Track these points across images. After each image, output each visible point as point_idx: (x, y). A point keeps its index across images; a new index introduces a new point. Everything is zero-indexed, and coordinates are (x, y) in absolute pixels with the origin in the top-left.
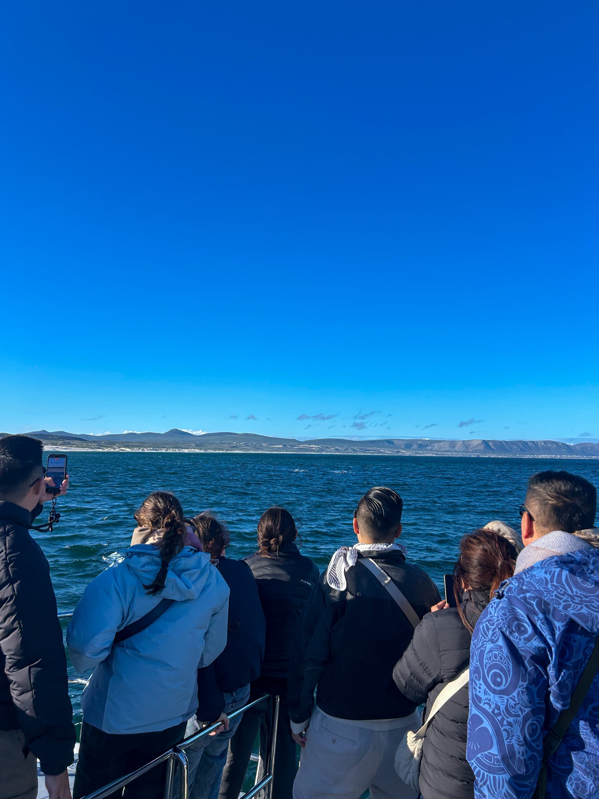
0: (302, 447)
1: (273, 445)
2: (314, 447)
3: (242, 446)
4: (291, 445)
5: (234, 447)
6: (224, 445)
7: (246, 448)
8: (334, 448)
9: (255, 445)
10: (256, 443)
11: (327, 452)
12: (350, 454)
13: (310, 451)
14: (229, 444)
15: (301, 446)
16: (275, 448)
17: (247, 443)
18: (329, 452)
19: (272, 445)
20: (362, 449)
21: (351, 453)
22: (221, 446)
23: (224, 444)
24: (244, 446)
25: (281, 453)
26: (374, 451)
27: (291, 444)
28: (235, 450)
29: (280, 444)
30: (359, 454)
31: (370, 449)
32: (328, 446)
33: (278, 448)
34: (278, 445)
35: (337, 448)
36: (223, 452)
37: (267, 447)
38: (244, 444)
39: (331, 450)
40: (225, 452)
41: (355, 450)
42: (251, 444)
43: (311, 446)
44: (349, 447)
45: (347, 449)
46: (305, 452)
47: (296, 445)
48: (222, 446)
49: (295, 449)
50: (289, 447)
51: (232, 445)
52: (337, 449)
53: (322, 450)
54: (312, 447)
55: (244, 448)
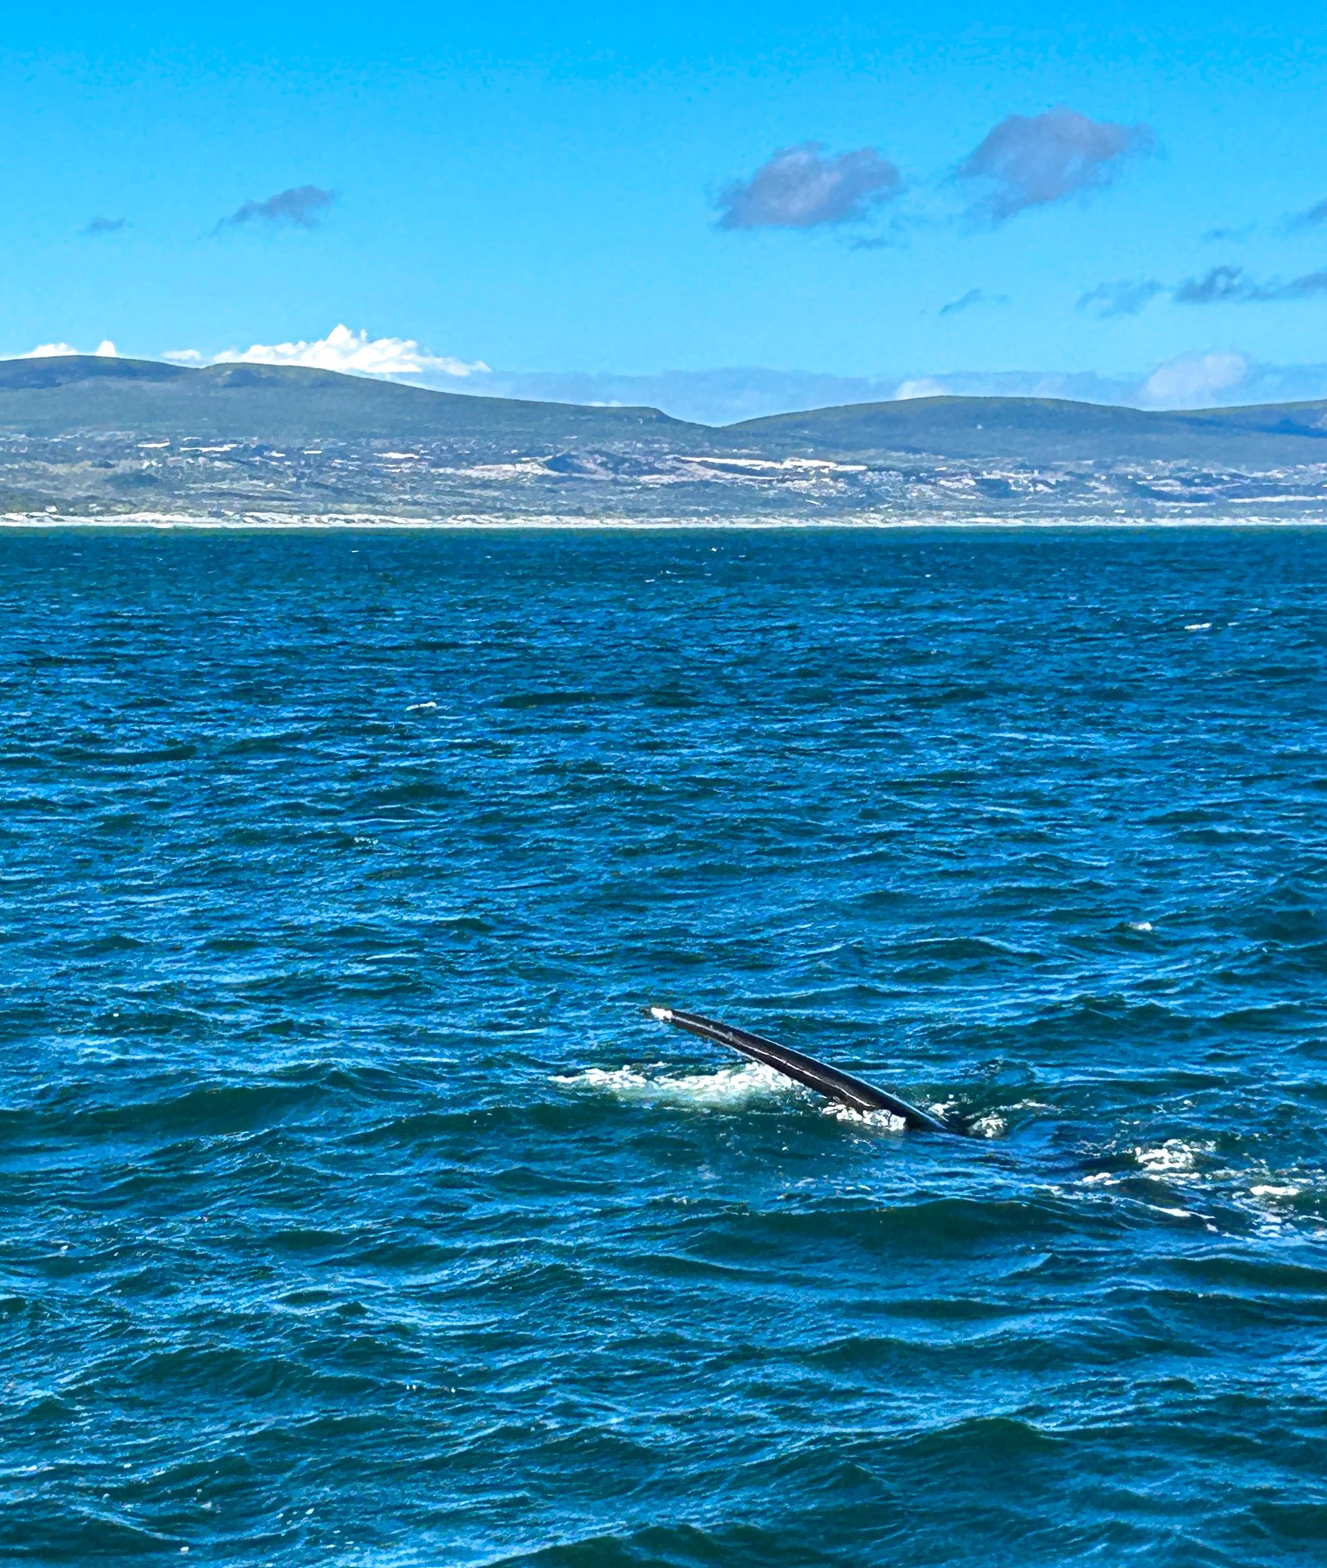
0: (709, 474)
1: (471, 464)
2: (805, 475)
3: (212, 476)
4: (615, 463)
5: (143, 480)
6: (61, 469)
7: (246, 485)
8: (975, 473)
9: (320, 465)
10: (328, 443)
11: (906, 509)
12: (1093, 522)
13: (766, 503)
14: (105, 456)
15: (697, 470)
16: (486, 484)
17: (259, 451)
18: (932, 508)
19: (458, 460)
20: (1207, 480)
21: (1106, 513)
22: (31, 474)
23: (66, 455)
24: (223, 475)
25: (519, 523)
26: (1307, 490)
27: (618, 447)
28: (135, 507)
29: (532, 453)
30: (1166, 522)
31: (1276, 474)
32: (924, 460)
33: (513, 485)
34: (514, 460)
35: (996, 475)
36: (34, 523)
37: (420, 481)
38: (226, 457)
39: (946, 494)
40: (49, 523)
41: (1146, 492)
42: (290, 453)
43: (788, 464)
44: (1100, 466)
45: (1079, 482)
46: (726, 514)
47: (660, 455)
48: (44, 475)
49: (646, 489)
50: (603, 475)
51: (123, 466)
52: (998, 489)
53: (871, 499)
54: (794, 474)
55: (224, 486)
